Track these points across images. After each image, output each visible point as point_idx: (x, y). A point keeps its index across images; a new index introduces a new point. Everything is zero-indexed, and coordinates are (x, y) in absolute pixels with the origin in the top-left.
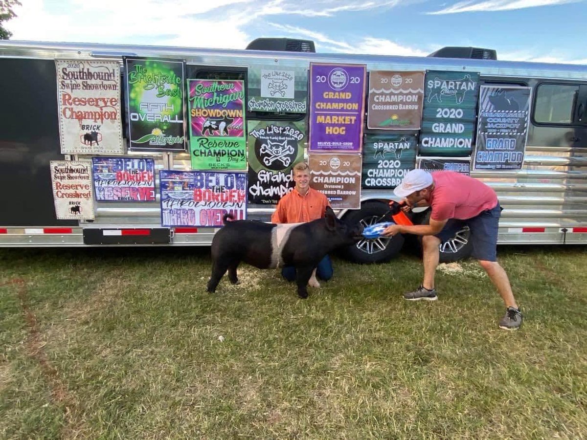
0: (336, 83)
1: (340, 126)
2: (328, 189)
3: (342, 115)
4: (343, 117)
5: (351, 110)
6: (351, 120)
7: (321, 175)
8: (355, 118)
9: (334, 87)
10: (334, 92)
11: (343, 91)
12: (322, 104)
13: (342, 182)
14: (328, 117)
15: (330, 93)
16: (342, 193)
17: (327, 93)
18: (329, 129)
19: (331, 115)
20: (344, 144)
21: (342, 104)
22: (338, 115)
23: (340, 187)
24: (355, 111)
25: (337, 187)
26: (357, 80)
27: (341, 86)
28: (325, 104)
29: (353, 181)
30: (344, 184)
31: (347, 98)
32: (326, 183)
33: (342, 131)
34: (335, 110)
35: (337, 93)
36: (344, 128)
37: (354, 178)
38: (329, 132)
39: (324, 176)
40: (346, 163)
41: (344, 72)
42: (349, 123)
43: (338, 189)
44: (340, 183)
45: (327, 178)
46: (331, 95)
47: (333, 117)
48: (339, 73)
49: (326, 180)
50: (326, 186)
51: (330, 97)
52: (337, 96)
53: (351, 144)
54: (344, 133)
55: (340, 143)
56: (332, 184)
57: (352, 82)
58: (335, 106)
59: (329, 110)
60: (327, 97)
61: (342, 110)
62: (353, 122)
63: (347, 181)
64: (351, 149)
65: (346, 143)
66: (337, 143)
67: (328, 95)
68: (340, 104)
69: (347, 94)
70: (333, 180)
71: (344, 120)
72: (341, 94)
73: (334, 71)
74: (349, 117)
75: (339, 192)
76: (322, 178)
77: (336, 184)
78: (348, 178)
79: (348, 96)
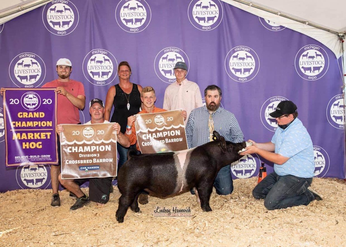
0: (30, 104)
1: (36, 141)
2: (83, 159)
3: (37, 132)
4: (39, 134)
5: (46, 127)
6: (46, 136)
7: (75, 145)
8: (50, 133)
9: (28, 108)
10: (28, 112)
11: (36, 111)
12: (17, 122)
13: (98, 150)
14: (24, 134)
15: (24, 113)
16: (98, 161)
17: (21, 113)
18: (26, 144)
19: (27, 132)
20: (42, 156)
21: (37, 122)
22: (33, 132)
23: (95, 155)
24: (49, 127)
25: (92, 155)
26: (49, 101)
27: (34, 106)
28: (20, 122)
29: (109, 148)
30: (100, 152)
31: (41, 117)
32: (81, 153)
33: (38, 145)
34: (30, 127)
35: (31, 113)
36: (41, 143)
37: (110, 146)
38: (26, 147)
39: (79, 146)
40: (100, 132)
41: (36, 95)
42: (45, 138)
43: (94, 157)
44: (95, 152)
45: (81, 148)
46: (25, 115)
47: (29, 134)
48: (31, 96)
49: (81, 149)
50: (81, 156)
51: (24, 117)
52: (31, 115)
53: (49, 156)
54: (41, 147)
55: (38, 156)
56: (87, 153)
57: (44, 103)
58: (30, 124)
59: (24, 128)
60: (21, 117)
61: (37, 127)
62: (49, 137)
63: (102, 149)
64: (50, 161)
65: (44, 156)
66: (35, 156)
67: (22, 114)
68: (34, 122)
69: (41, 113)
70: (87, 149)
71: (40, 136)
72: (35, 113)
73: (26, 95)
74: (45, 133)
75: (95, 161)
76: (76, 147)
77: (91, 153)
78: (103, 147)
79: (42, 115)
